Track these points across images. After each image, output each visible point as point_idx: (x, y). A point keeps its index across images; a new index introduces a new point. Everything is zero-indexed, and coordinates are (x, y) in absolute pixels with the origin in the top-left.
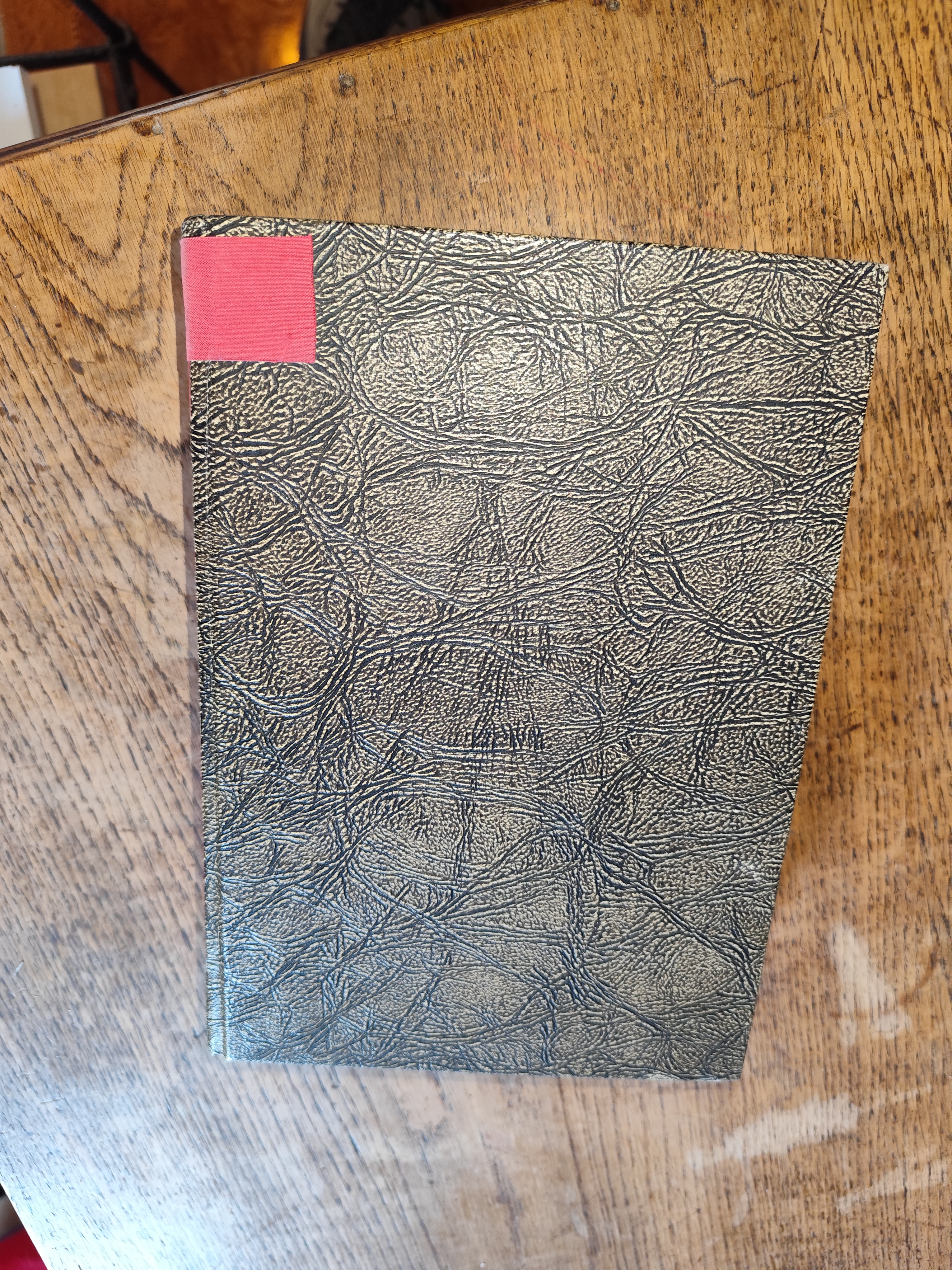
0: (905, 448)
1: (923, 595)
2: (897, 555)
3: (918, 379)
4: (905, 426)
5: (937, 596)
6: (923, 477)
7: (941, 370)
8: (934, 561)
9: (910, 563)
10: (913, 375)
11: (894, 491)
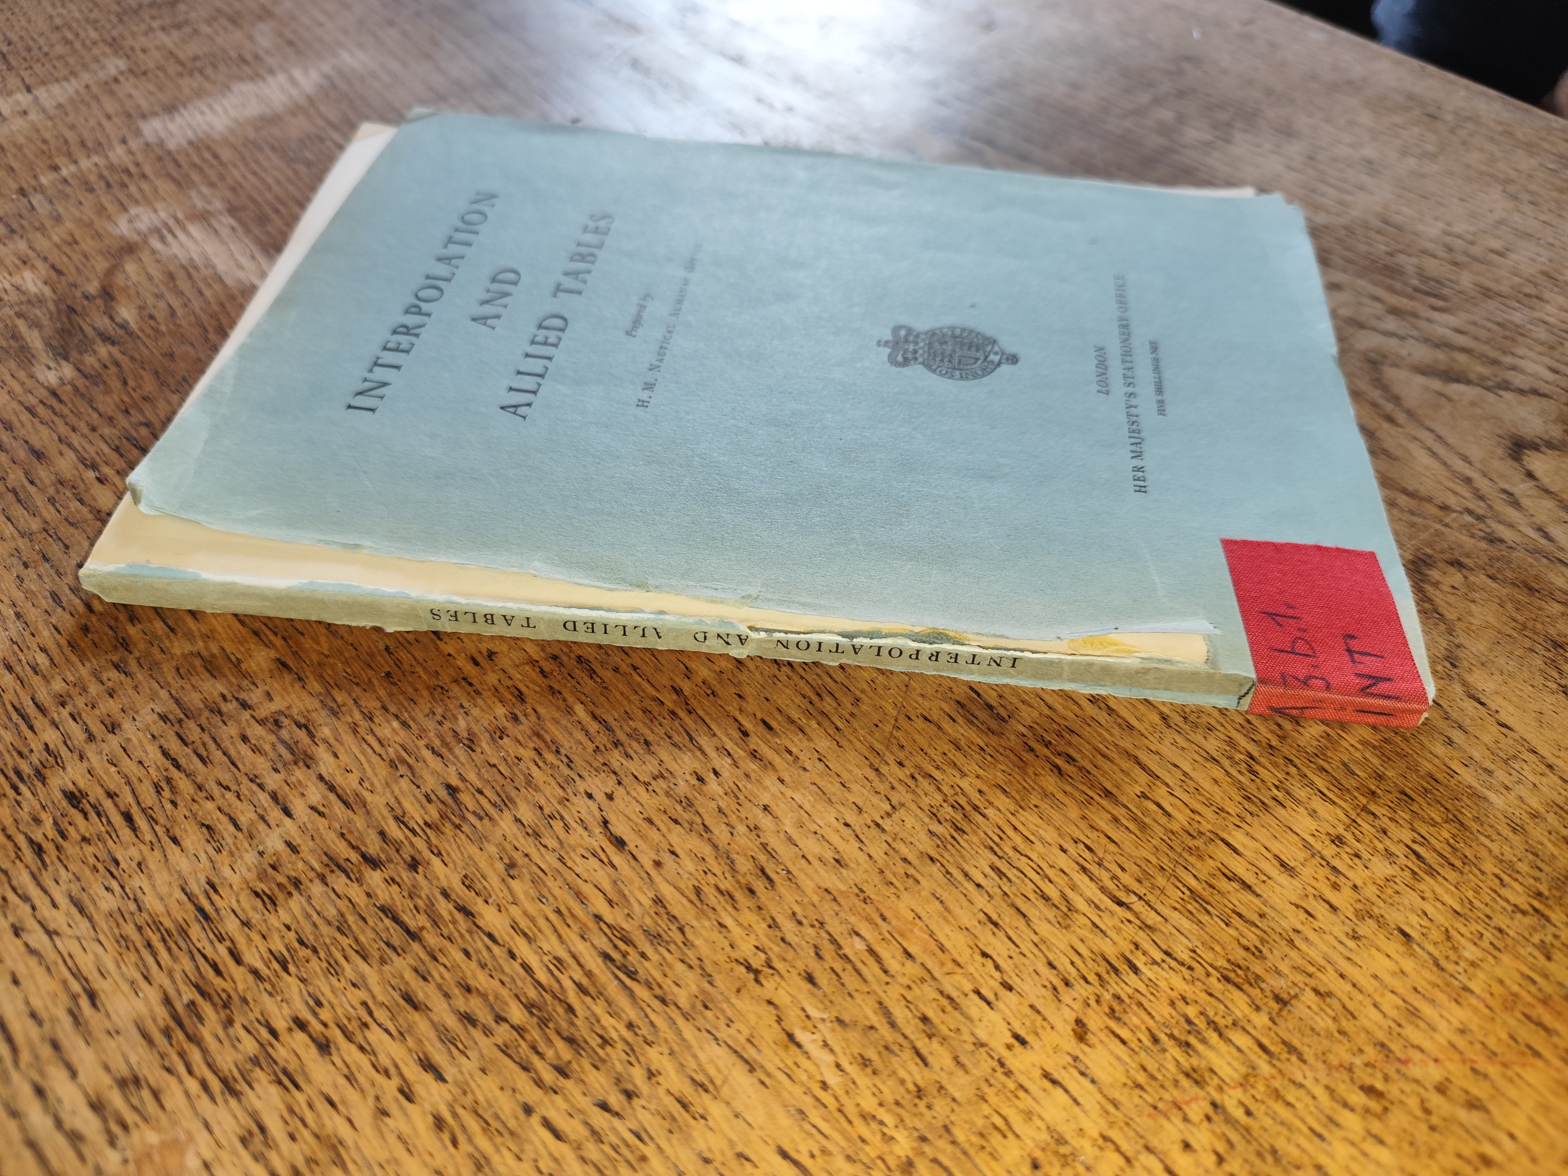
0: (558, 912)
1: (385, 708)
2: (471, 744)
3: (605, 1042)
4: (580, 947)
5: (358, 716)
6: (494, 881)
7: (569, 1084)
8: (393, 765)
9: (437, 743)
10: (620, 1046)
11: (537, 835)
